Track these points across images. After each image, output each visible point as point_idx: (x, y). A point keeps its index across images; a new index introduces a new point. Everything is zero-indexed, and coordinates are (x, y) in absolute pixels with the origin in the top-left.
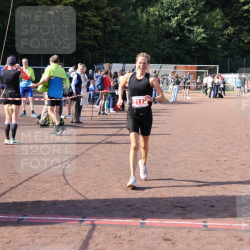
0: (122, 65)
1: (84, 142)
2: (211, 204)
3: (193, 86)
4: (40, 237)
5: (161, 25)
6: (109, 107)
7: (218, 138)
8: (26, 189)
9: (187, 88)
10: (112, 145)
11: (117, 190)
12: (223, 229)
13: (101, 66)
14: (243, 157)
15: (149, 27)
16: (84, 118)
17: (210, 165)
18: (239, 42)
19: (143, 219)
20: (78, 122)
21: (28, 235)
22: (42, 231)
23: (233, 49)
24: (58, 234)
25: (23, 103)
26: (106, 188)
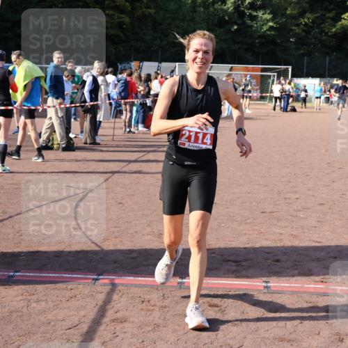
0: (156, 64)
1: (102, 170)
2: (276, 258)
3: (255, 95)
4: (38, 301)
5: (211, 9)
6: (138, 123)
7: (288, 167)
8: (18, 234)
9: (246, 98)
10: (141, 176)
11: (147, 237)
12: (292, 291)
13: (127, 66)
14: (322, 193)
15: (196, 12)
16: (102, 138)
17: (275, 205)
18: (321, 34)
19: (182, 278)
20: (94, 143)
21: (21, 298)
22: (41, 292)
23: (313, 44)
24: (63, 297)
25: (15, 115)
26: (131, 234)
